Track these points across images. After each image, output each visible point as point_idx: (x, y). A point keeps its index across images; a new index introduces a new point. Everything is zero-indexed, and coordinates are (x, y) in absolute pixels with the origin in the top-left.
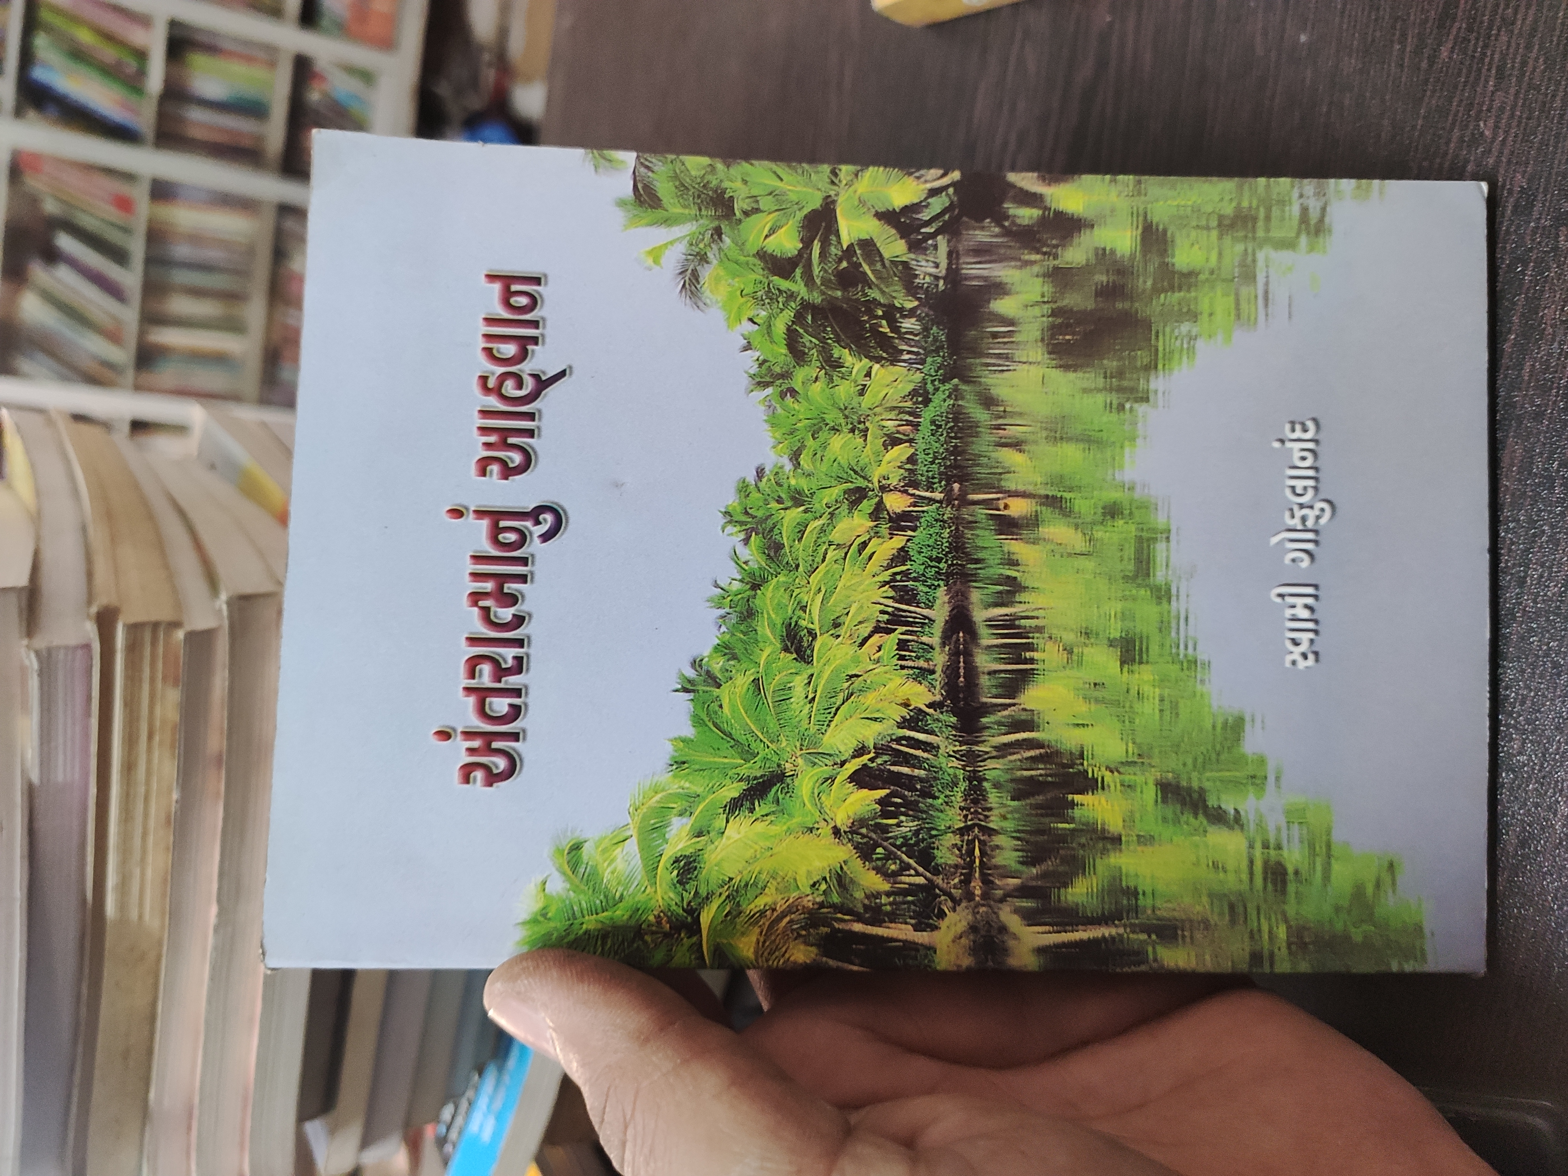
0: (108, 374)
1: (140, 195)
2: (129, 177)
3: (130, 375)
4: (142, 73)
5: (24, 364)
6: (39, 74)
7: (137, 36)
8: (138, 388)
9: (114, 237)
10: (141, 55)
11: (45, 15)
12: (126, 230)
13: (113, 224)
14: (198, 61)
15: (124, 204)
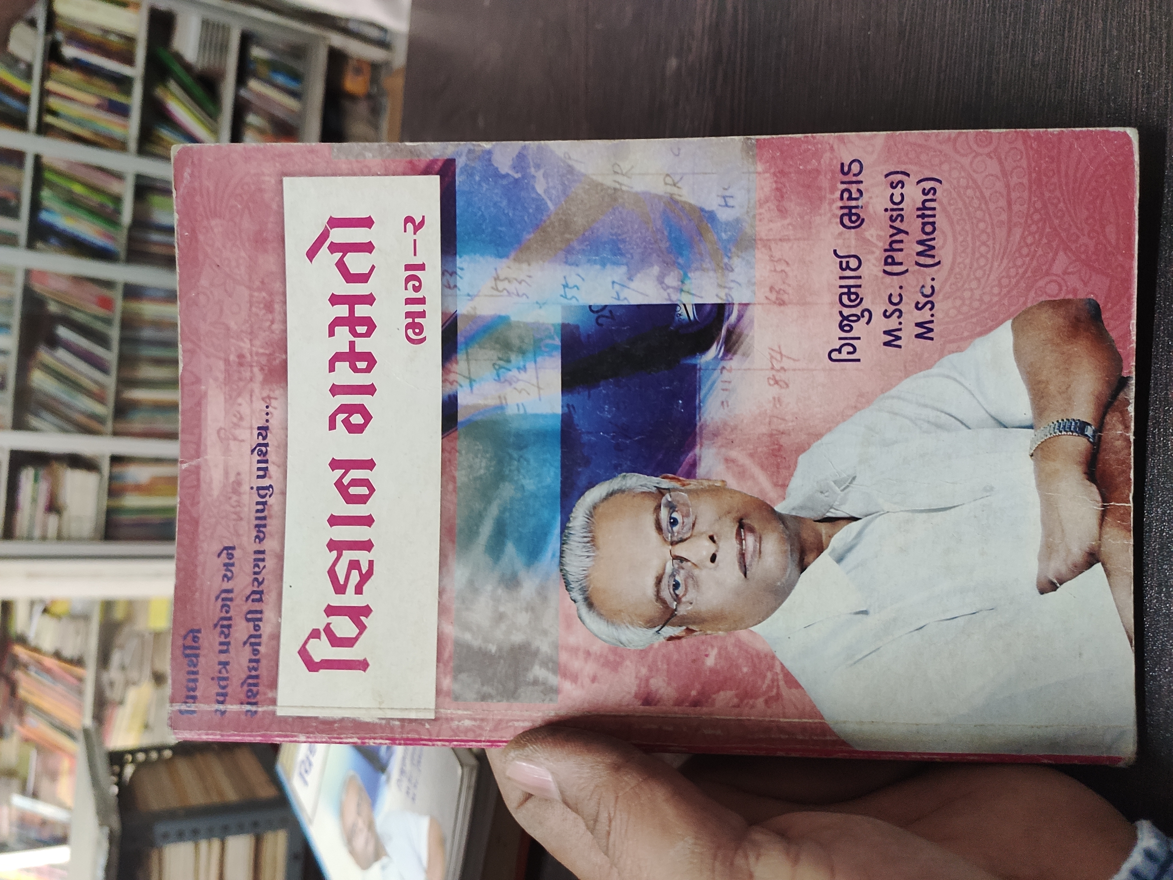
0: (94, 425)
1: (117, 296)
2: (108, 284)
3: (109, 426)
4: (118, 212)
5: (34, 422)
6: (44, 216)
7: (115, 187)
8: (116, 434)
9: (98, 326)
10: (117, 200)
11: (48, 176)
12: (108, 322)
13: (96, 317)
14: (156, 200)
15: (106, 303)
